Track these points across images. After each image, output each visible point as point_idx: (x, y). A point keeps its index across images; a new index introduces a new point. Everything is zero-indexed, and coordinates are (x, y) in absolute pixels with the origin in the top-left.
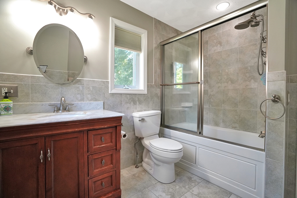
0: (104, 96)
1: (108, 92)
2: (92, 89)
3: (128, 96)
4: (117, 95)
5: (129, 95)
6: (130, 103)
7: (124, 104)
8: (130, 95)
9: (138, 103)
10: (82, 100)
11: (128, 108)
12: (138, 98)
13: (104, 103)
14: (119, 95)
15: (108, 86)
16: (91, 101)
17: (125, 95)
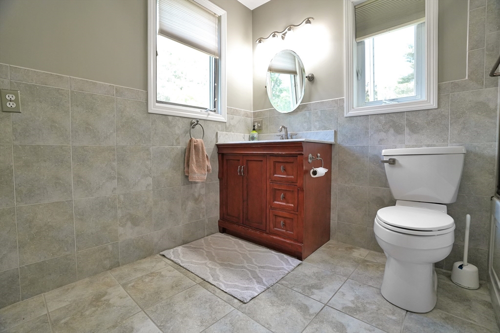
0: (337, 122)
1: (343, 115)
2: (320, 114)
3: (381, 118)
4: (359, 118)
5: (383, 116)
6: (387, 131)
7: (372, 133)
8: (387, 115)
9: (407, 130)
10: (309, 129)
11: (381, 140)
12: (407, 119)
13: (335, 132)
14: (362, 118)
15: (343, 106)
16: (319, 130)
17: (374, 117)
